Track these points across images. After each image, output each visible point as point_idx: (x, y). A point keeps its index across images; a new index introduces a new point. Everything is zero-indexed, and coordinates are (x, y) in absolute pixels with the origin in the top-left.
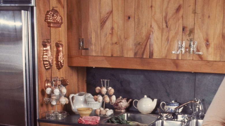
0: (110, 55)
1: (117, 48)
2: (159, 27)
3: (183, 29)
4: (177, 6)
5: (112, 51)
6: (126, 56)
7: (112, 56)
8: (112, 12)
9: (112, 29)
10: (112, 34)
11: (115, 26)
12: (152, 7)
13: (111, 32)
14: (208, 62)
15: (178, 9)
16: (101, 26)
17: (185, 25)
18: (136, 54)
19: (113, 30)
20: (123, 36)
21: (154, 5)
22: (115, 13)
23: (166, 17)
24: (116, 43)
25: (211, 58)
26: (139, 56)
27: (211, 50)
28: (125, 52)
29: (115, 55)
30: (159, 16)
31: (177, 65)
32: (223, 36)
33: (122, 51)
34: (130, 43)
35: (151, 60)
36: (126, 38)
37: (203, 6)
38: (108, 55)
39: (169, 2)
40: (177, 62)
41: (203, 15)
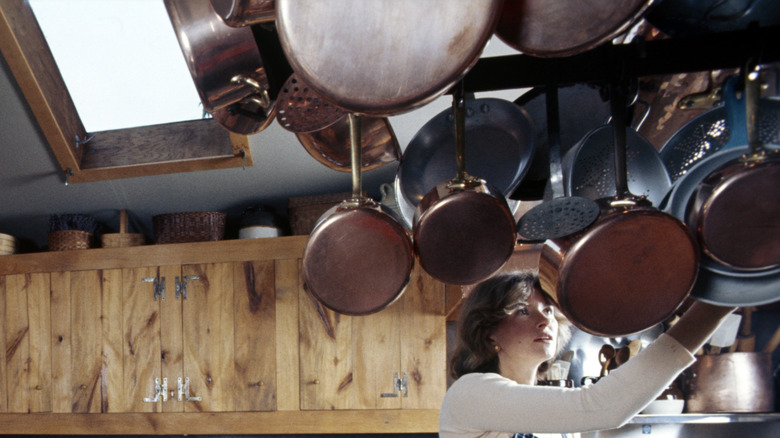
0: (25, 410)
1: (38, 396)
2: (117, 354)
3: (163, 356)
4: (148, 314)
5: (29, 403)
6: (55, 411)
7: (29, 412)
8: (27, 329)
9: (29, 360)
10: (28, 370)
11: (35, 356)
12: (102, 317)
13: (26, 367)
14: (213, 414)
15: (151, 320)
16: (7, 357)
17: (165, 347)
18: (75, 406)
19: (31, 364)
20: (49, 373)
21: (105, 313)
22: (33, 331)
23: (129, 335)
24: (37, 388)
25: (217, 407)
26: (81, 410)
27: (217, 391)
28: (55, 403)
29: (34, 410)
30: (115, 333)
31: (154, 424)
32: (236, 364)
33: (49, 403)
34: (64, 386)
35: (103, 417)
36: (56, 377)
37: (197, 313)
38: (20, 411)
39: (133, 309)
40: (155, 417)
41: (197, 329)
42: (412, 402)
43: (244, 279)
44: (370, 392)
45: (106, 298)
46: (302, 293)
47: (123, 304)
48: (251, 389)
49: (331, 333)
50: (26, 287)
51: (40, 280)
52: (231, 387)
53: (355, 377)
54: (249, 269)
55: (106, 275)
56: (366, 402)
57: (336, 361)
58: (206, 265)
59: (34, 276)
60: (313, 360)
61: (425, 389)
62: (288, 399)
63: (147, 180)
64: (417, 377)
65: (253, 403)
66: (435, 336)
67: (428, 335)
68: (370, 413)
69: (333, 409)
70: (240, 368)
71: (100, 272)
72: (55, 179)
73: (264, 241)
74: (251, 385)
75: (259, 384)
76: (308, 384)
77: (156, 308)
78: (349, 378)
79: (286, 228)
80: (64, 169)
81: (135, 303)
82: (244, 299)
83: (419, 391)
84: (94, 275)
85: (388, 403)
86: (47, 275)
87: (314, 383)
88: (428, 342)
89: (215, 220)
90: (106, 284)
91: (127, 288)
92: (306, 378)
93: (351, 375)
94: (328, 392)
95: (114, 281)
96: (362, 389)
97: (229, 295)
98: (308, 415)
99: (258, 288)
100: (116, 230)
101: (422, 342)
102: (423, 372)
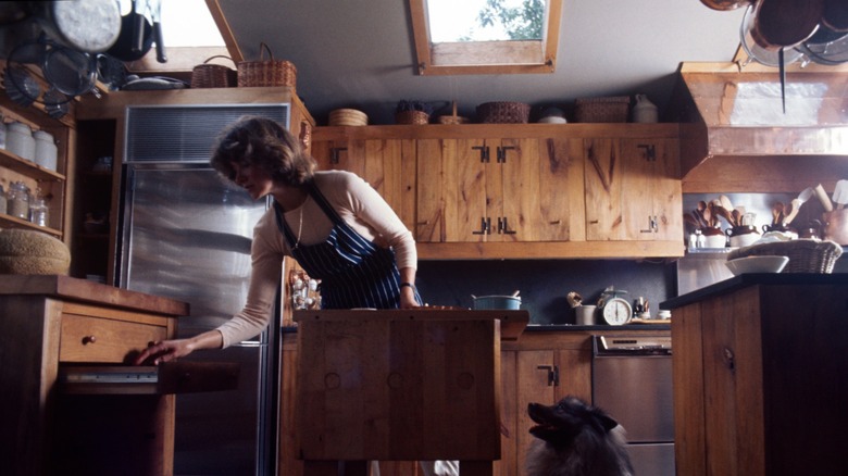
2: (453, 199)
3: (488, 202)
4: (477, 172)
8: (383, 179)
12: (442, 173)
14: (525, 242)
15: (479, 177)
17: (490, 197)
18: (420, 237)
21: (444, 170)
22: (387, 181)
23: (463, 186)
25: (529, 238)
26: (424, 240)
27: (527, 228)
30: (452, 186)
31: (481, 251)
32: (542, 209)
35: (441, 246)
37: (513, 172)
39: (466, 167)
40: (481, 245)
41: (513, 183)
42: (661, 235)
43: (546, 149)
44: (634, 229)
45: (445, 160)
46: (587, 161)
47: (458, 164)
48: (553, 226)
49: (606, 188)
50: (382, 149)
51: (393, 144)
52: (537, 224)
53: (623, 219)
54: (550, 143)
55: (445, 142)
56: (631, 235)
57: (610, 208)
58: (519, 139)
59: (389, 141)
60: (595, 206)
61: (670, 227)
62: (577, 233)
63: (475, 77)
64: (665, 221)
65: (554, 236)
66: (675, 193)
67: (670, 193)
68: (633, 243)
69: (609, 240)
70: (544, 211)
71: (441, 142)
72: (409, 71)
73: (559, 126)
74: (553, 223)
75: (558, 222)
76: (591, 223)
77: (483, 168)
78: (619, 220)
79: (571, 118)
80: (420, 62)
81: (467, 163)
82: (547, 163)
83: (665, 229)
84: (435, 142)
85: (646, 236)
86: (399, 142)
87: (596, 222)
88: (671, 197)
89: (524, 110)
90: (445, 149)
91: (461, 154)
92: (591, 218)
93: (620, 217)
94: (605, 228)
95: (451, 146)
96: (628, 227)
97: (537, 160)
98: (591, 244)
99: (557, 156)
100: (451, 114)
101: (666, 197)
102: (668, 216)
